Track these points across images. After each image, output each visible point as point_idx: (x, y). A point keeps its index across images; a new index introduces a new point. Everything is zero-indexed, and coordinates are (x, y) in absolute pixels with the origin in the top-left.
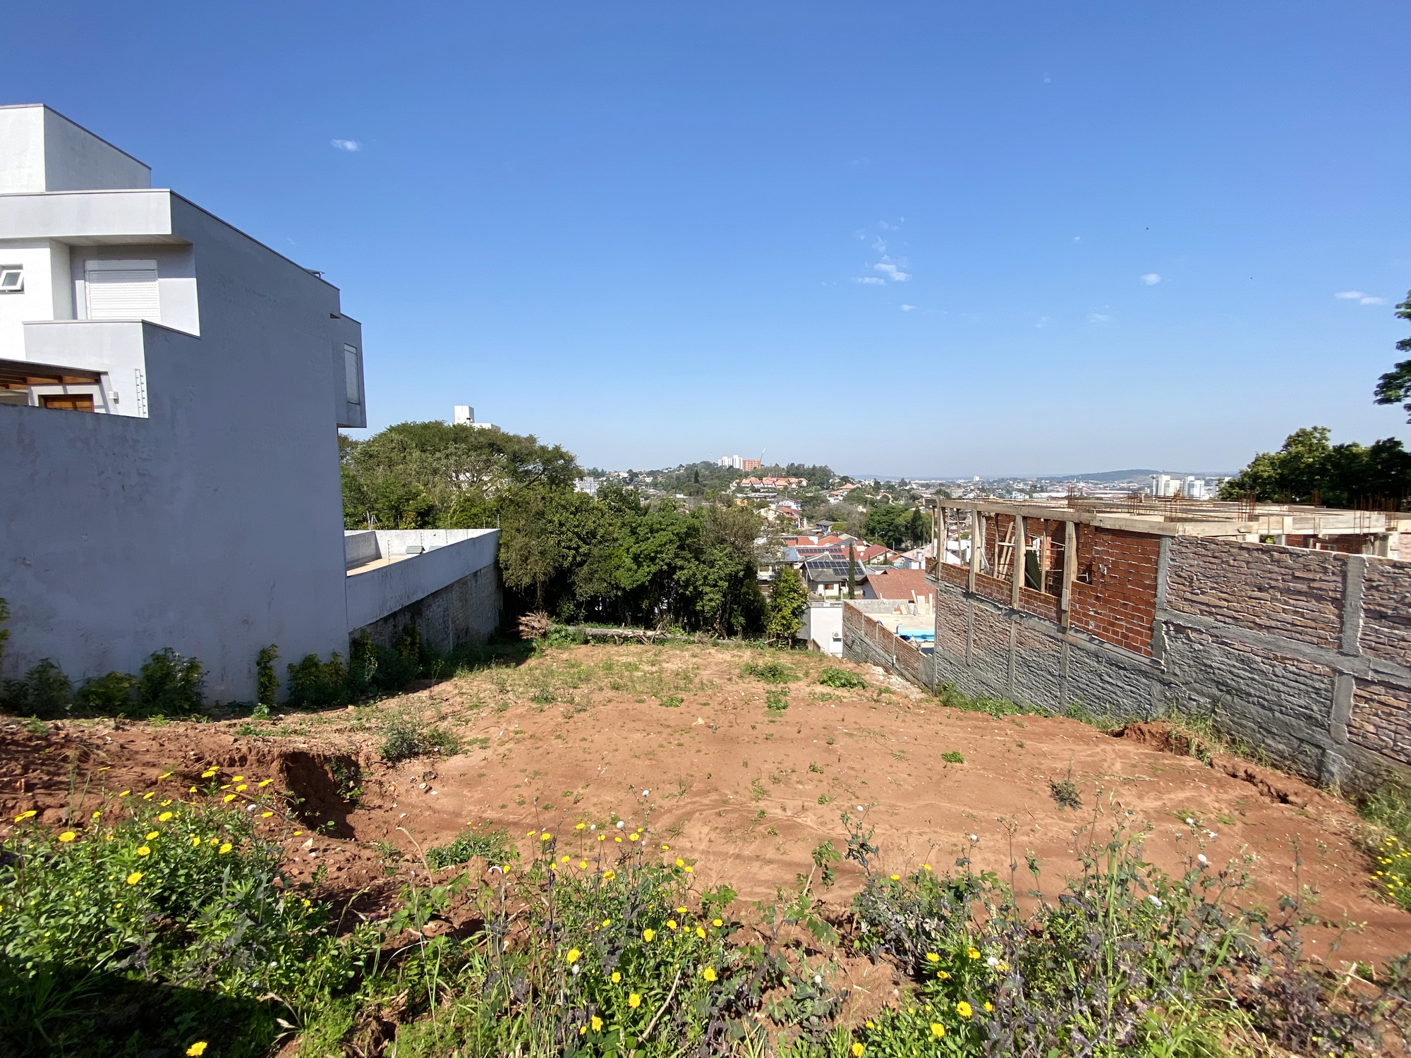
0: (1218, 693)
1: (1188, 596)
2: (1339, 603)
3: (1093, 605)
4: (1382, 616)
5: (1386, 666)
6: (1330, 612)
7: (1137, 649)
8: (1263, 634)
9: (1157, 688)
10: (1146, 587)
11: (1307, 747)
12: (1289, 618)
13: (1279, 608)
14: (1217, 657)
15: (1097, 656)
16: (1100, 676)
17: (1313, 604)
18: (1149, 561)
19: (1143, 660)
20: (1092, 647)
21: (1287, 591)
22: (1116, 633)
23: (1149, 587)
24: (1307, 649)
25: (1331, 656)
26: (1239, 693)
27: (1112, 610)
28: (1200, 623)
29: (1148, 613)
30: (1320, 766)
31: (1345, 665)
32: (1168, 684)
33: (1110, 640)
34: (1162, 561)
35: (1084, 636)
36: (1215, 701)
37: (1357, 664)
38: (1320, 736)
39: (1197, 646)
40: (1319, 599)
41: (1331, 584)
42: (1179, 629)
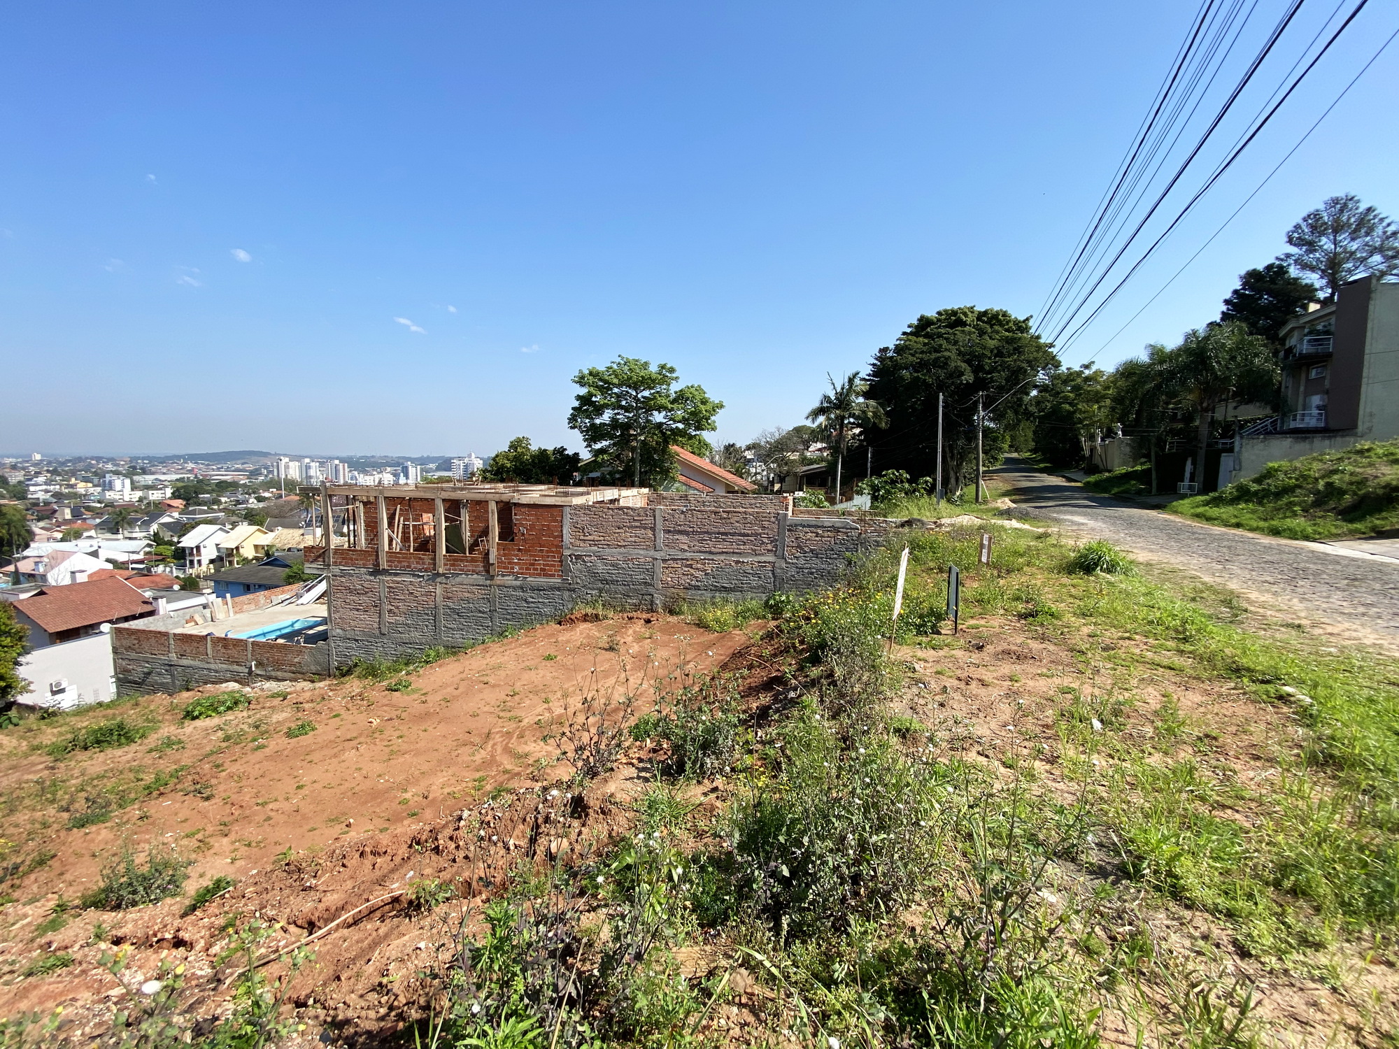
0: (602, 586)
1: (582, 537)
2: (653, 529)
3: (517, 555)
4: (669, 531)
5: (672, 552)
6: (650, 533)
7: (554, 575)
8: (622, 550)
9: (566, 594)
10: (555, 537)
11: (645, 597)
12: (633, 539)
13: (628, 536)
14: (601, 568)
15: (522, 588)
16: (526, 601)
17: (643, 531)
18: (556, 521)
19: (556, 581)
20: (518, 583)
21: (632, 527)
22: (537, 569)
23: (557, 537)
24: (642, 552)
25: (652, 553)
26: (613, 582)
27: (531, 556)
28: (590, 551)
29: (558, 552)
30: (652, 603)
31: (658, 555)
32: (574, 590)
33: (531, 575)
34: (565, 520)
35: (511, 577)
36: (600, 591)
37: (662, 554)
38: (651, 590)
39: (589, 564)
40: (645, 528)
41: (649, 521)
42: (578, 557)
